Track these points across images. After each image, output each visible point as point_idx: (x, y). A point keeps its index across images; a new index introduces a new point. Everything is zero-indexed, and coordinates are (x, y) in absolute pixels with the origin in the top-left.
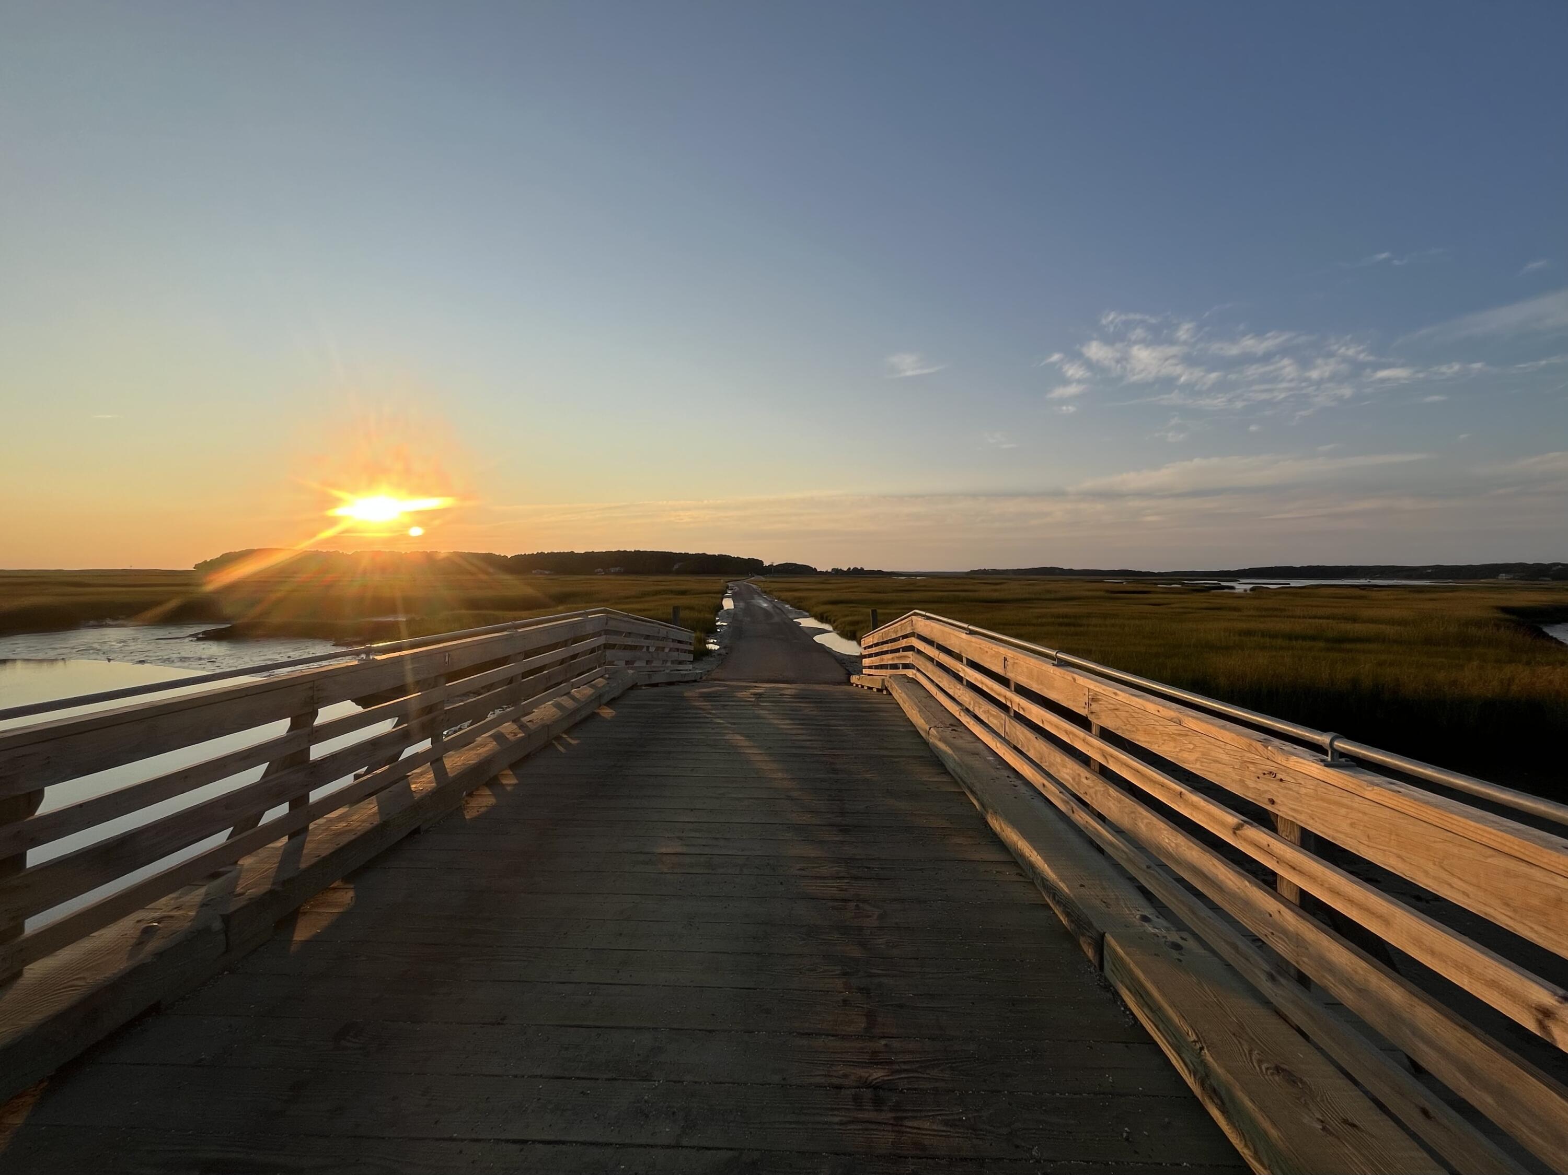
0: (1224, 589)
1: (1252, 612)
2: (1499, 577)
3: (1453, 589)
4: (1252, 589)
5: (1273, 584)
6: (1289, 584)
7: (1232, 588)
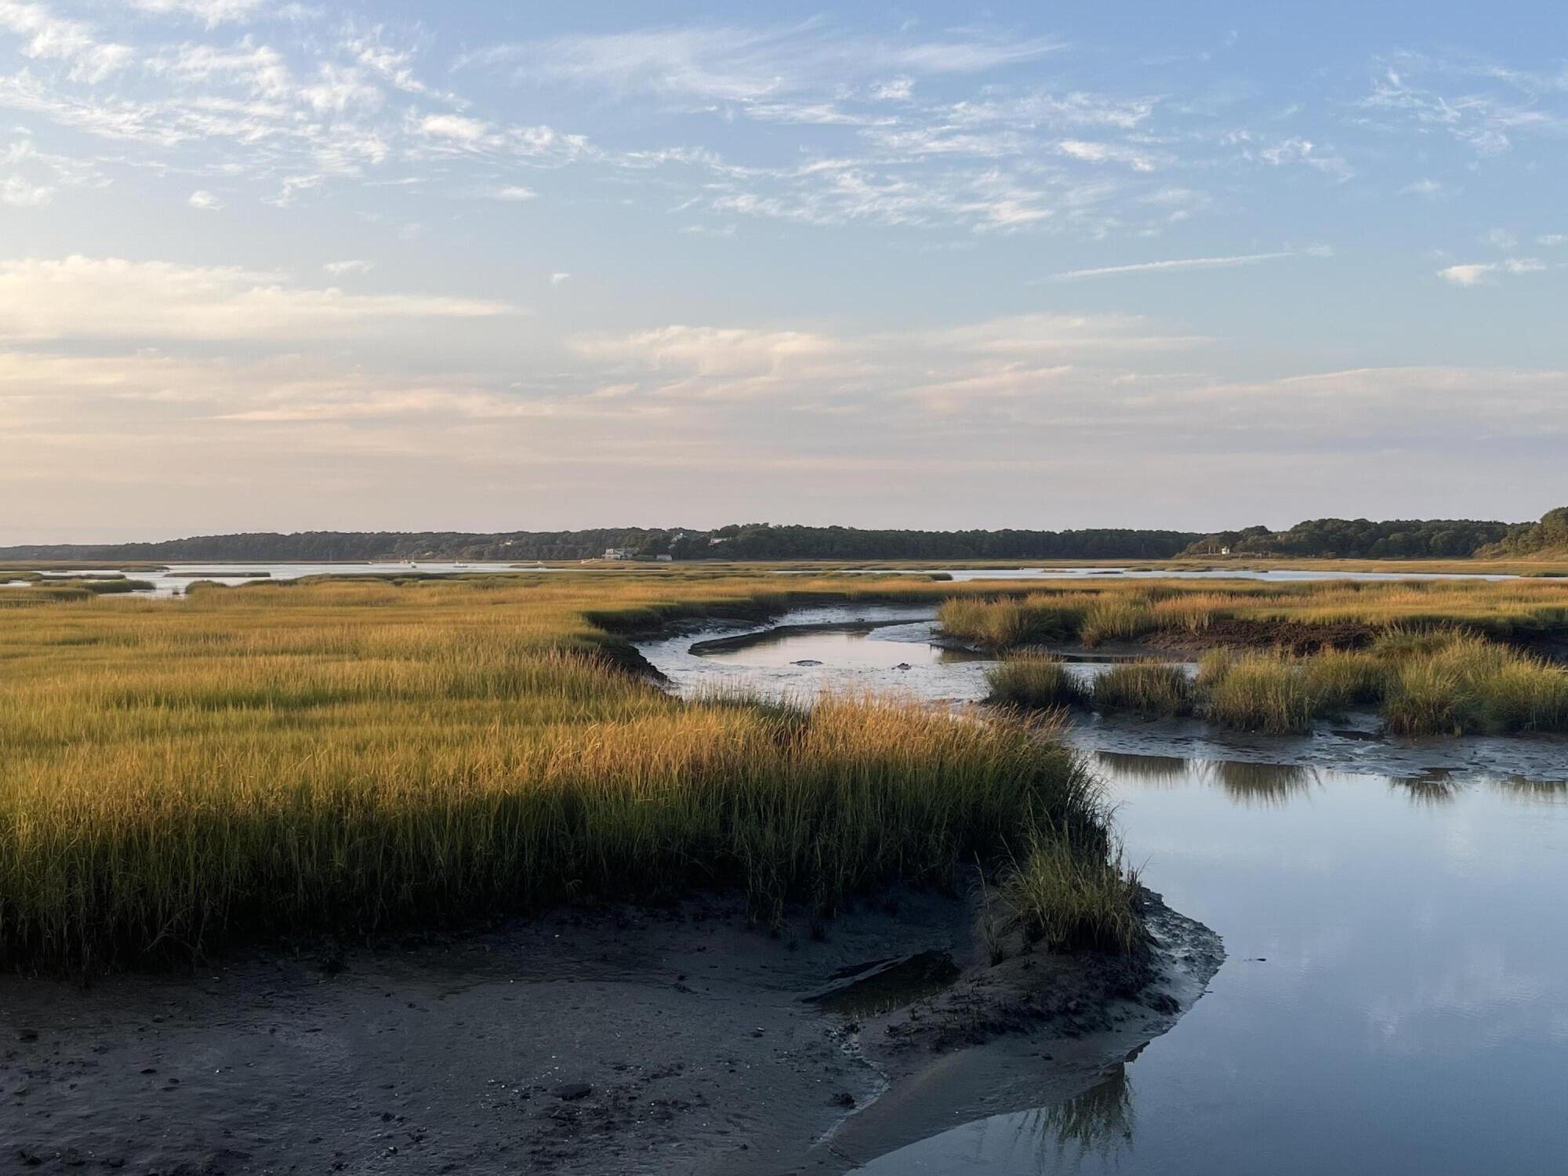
0: (129, 591)
1: (161, 646)
2: (607, 556)
3: (539, 580)
4: (189, 590)
5: (233, 575)
6: (268, 575)
7: (148, 587)
